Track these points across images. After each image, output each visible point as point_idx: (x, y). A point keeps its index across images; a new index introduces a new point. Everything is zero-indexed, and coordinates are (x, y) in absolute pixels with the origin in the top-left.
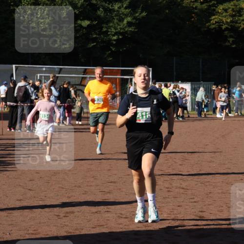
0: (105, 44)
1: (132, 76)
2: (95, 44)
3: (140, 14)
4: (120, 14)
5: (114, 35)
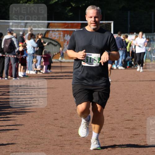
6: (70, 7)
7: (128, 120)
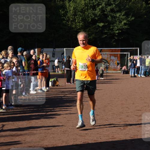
0: (111, 36)
1: (128, 52)
2: (106, 35)
3: (131, 18)
4: (120, 19)
5: (116, 31)
6: (114, 40)
7: (138, 110)
